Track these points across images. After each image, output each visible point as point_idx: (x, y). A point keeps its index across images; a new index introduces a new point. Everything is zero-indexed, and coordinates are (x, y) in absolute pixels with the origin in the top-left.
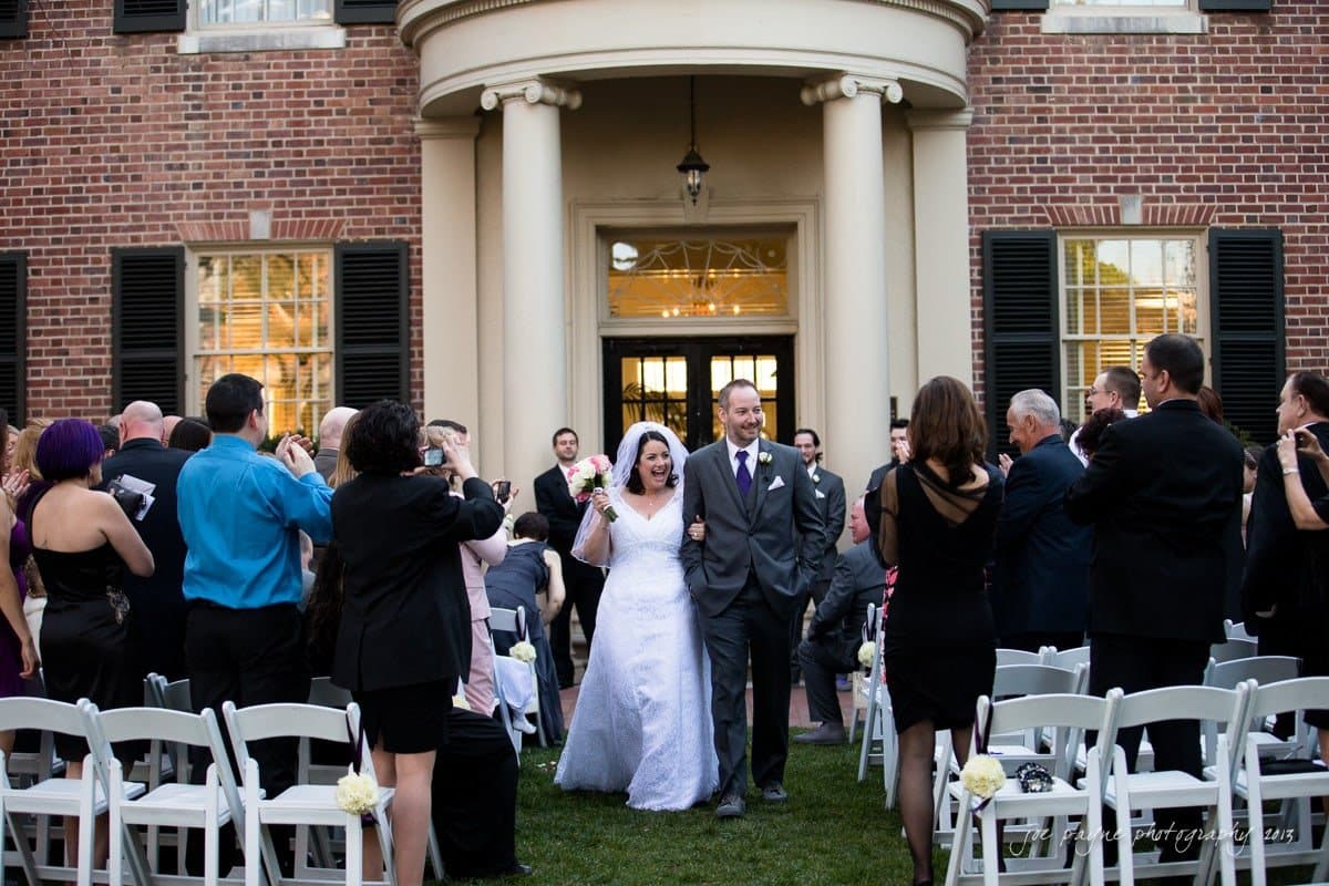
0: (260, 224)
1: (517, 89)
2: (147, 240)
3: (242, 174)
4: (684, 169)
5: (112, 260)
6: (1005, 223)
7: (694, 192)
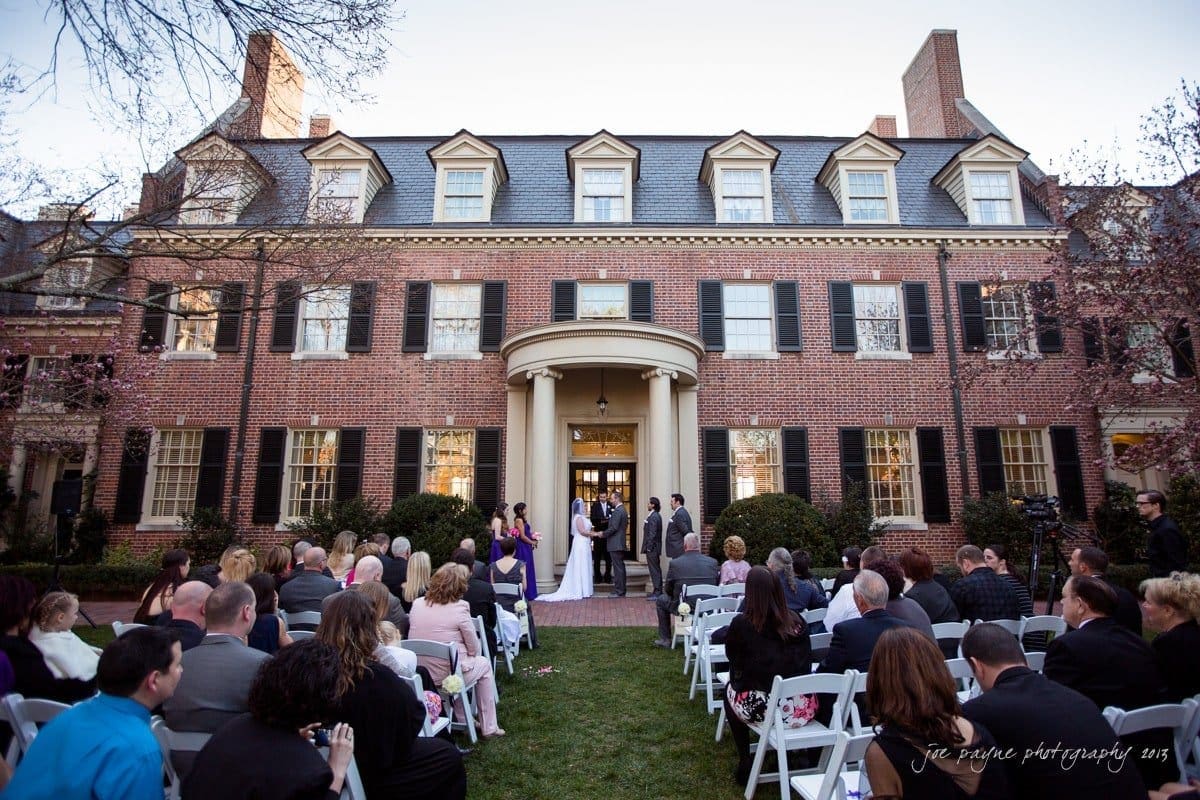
0: (450, 420)
1: (539, 371)
2: (410, 424)
3: (445, 402)
4: (599, 403)
5: (397, 431)
6: (710, 425)
7: (602, 411)
